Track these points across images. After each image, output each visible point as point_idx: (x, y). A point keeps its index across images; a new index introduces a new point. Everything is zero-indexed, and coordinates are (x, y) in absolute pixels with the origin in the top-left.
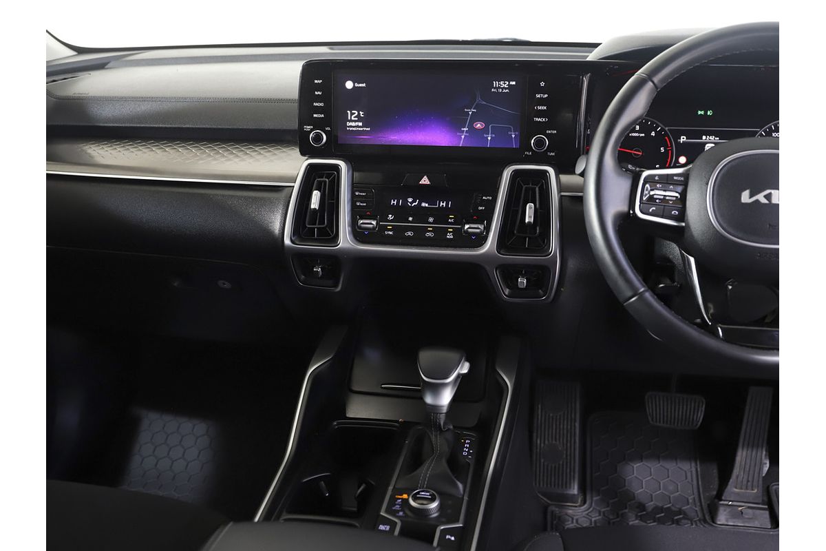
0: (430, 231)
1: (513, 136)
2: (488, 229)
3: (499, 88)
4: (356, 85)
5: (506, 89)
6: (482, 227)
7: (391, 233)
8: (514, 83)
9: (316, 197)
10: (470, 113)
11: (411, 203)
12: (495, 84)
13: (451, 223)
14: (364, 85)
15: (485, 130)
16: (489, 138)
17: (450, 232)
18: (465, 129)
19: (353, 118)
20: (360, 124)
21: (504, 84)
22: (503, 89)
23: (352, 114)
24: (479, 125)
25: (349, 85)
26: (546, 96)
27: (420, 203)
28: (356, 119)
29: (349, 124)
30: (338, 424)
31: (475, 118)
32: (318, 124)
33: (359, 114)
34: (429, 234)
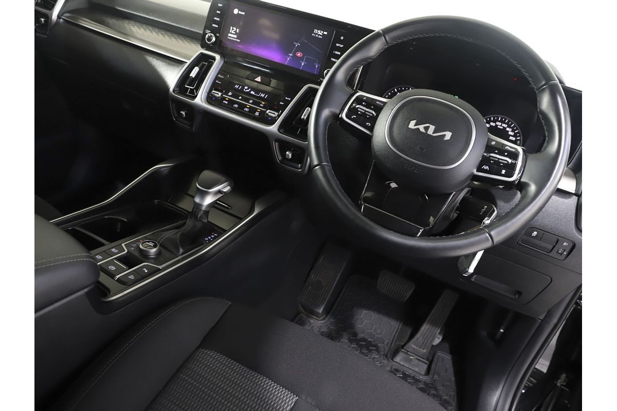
0: (247, 108)
1: (317, 66)
2: (279, 116)
3: (317, 34)
4: (240, 12)
5: (321, 36)
6: (276, 114)
7: (226, 102)
8: (326, 33)
9: (196, 70)
10: (296, 45)
11: (246, 90)
12: (316, 31)
13: (261, 107)
14: (243, 13)
15: (301, 59)
16: (303, 64)
17: (258, 111)
18: (291, 55)
19: (233, 32)
20: (235, 36)
21: (320, 32)
22: (319, 35)
23: (233, 29)
24: (299, 54)
25: (236, 11)
26: (342, 46)
27: (250, 91)
28: (234, 33)
29: (229, 35)
30: (158, 202)
31: (298, 49)
32: (213, 31)
33: (236, 30)
34: (246, 109)
